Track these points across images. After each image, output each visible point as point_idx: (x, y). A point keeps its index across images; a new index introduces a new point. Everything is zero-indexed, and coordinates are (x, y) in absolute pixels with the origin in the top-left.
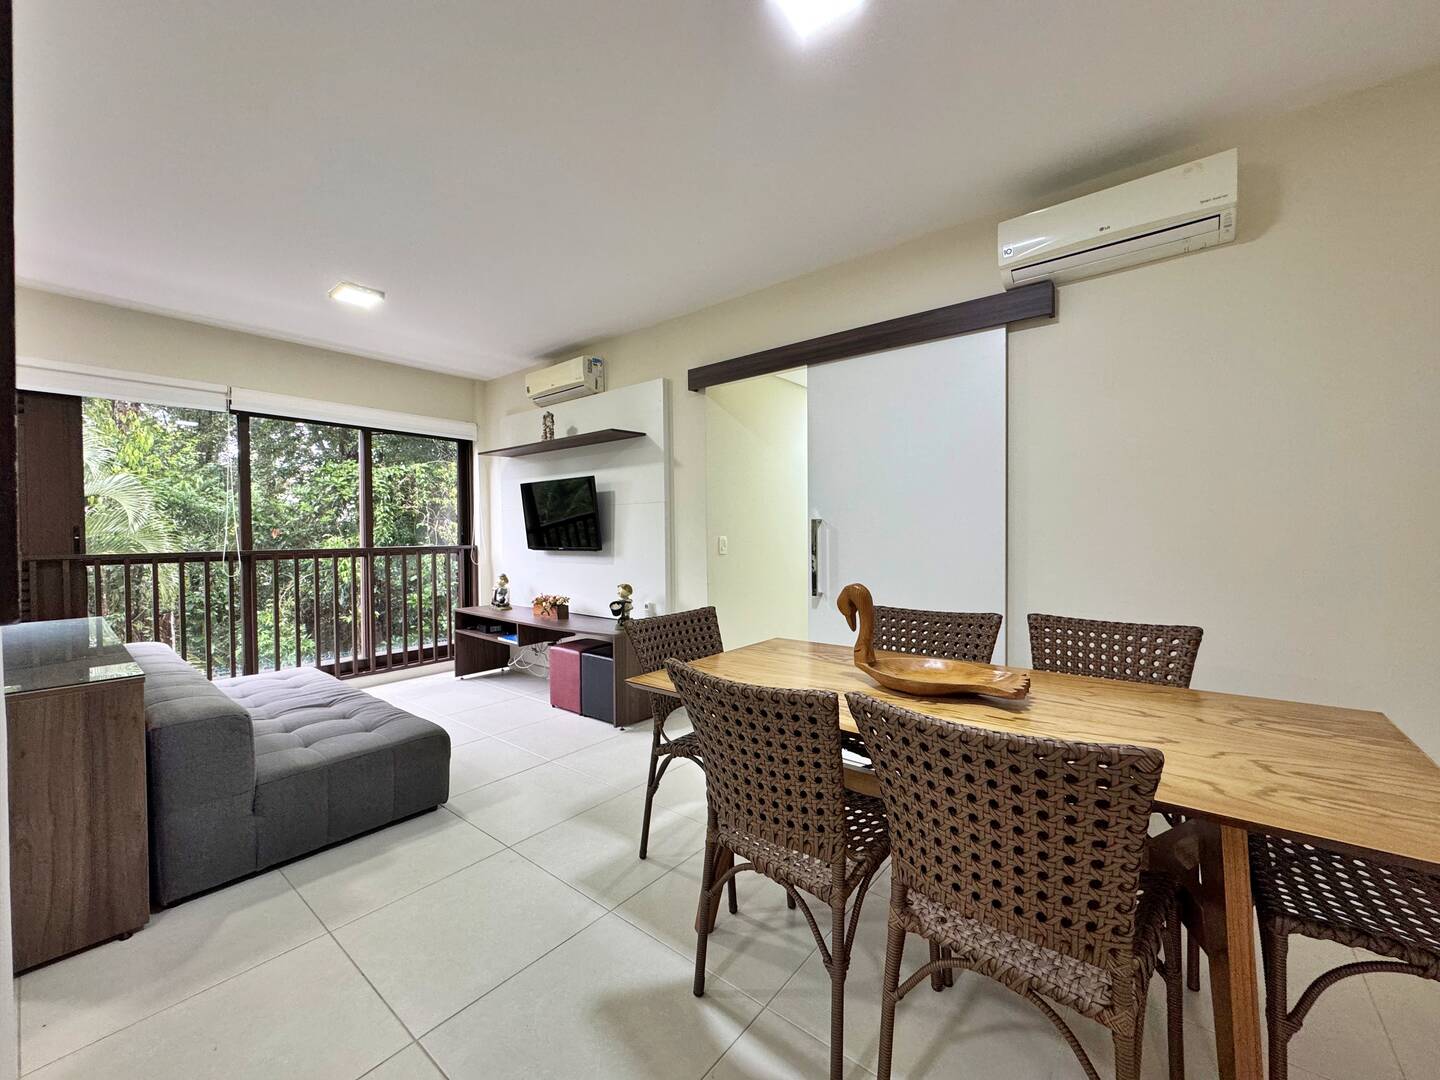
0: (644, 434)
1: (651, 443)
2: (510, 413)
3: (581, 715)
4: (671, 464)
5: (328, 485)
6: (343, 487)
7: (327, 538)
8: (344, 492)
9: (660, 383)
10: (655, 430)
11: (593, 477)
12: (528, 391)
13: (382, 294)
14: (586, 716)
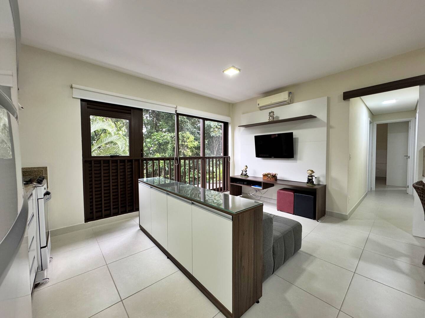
0: (316, 117)
1: (319, 120)
2: (243, 113)
3: (294, 214)
4: (329, 127)
5: (155, 139)
6: (159, 139)
7: (156, 154)
8: (160, 141)
9: (326, 98)
10: (322, 115)
11: (293, 133)
12: (258, 105)
13: (240, 70)
14: (296, 215)
